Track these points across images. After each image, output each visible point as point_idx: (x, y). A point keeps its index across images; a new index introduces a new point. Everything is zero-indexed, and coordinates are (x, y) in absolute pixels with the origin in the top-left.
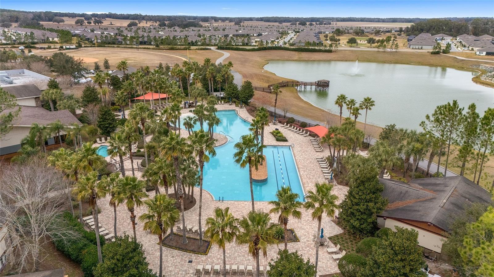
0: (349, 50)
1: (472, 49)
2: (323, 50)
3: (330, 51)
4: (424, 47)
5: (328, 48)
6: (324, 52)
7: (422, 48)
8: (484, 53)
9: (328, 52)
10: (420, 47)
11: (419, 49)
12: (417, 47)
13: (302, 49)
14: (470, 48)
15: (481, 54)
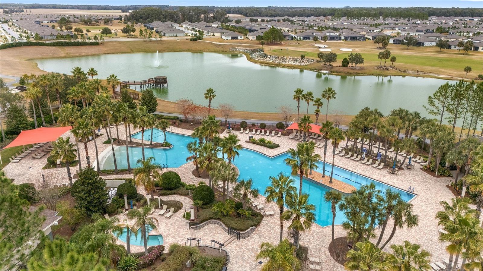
0: (116, 42)
1: (214, 34)
2: (88, 43)
3: (96, 44)
4: (178, 35)
5: (93, 41)
6: (89, 45)
7: (176, 36)
8: (230, 38)
9: (95, 45)
10: (175, 35)
11: (174, 36)
12: (172, 35)
13: (63, 44)
14: (212, 34)
15: (228, 39)
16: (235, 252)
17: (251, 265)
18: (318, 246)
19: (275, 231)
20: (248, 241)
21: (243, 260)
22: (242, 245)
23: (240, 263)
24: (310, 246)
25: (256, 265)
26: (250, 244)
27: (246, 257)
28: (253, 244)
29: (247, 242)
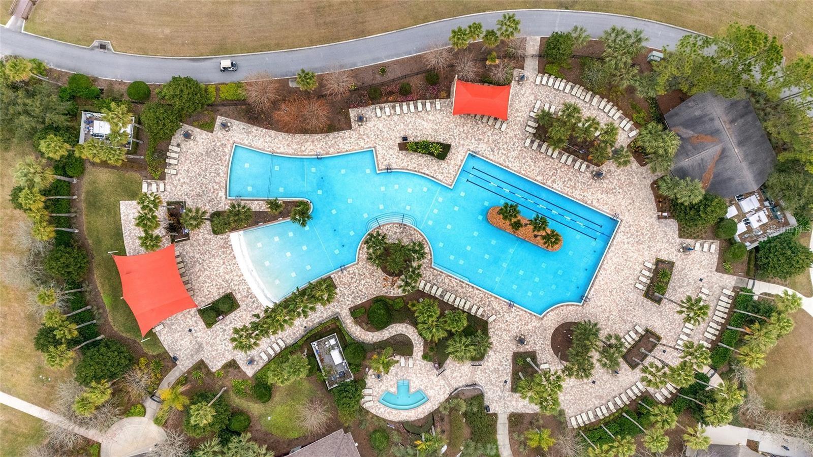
16: (483, 379)
17: (500, 388)
18: (542, 346)
19: (504, 340)
20: (488, 361)
21: (492, 385)
22: (485, 369)
23: (491, 389)
24: (537, 348)
25: (504, 386)
26: (490, 364)
27: (494, 381)
28: (493, 364)
29: (487, 363)
